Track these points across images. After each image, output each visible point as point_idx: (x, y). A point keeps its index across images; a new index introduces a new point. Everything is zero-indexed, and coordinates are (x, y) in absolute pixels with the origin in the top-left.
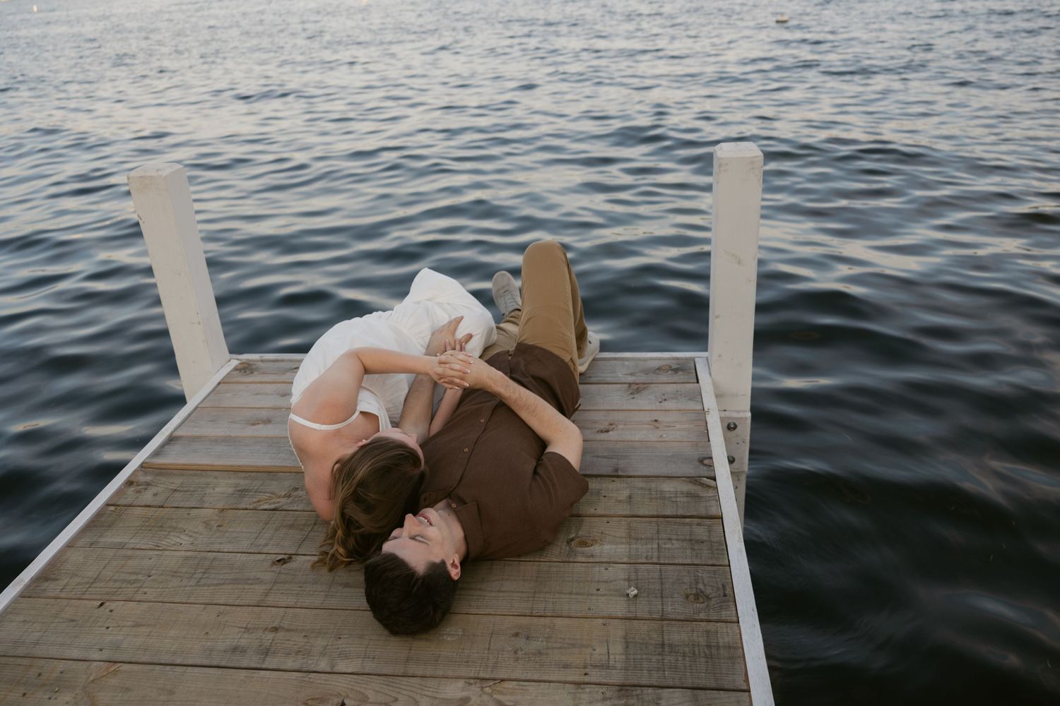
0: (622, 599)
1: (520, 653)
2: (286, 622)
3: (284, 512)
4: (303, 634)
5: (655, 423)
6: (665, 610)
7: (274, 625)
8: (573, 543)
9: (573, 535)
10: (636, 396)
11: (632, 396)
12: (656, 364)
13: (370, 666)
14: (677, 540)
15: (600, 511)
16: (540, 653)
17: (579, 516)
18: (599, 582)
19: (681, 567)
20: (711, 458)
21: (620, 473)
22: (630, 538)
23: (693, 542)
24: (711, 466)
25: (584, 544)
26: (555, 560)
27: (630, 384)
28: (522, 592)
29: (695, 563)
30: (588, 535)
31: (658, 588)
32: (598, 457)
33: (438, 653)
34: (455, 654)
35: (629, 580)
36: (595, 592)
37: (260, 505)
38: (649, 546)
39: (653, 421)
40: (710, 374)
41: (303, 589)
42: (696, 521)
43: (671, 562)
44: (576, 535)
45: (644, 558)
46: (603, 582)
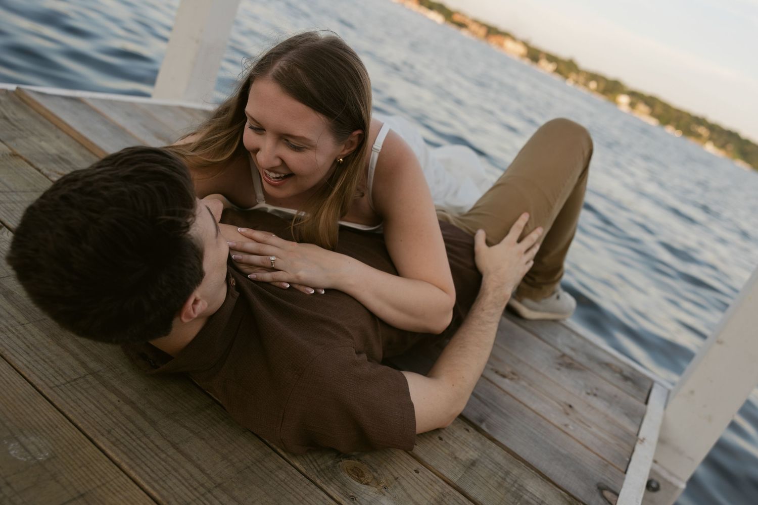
5: (567, 407)
8: (345, 461)
20: (616, 494)
21: (483, 427)
25: (358, 474)
26: (298, 465)
27: (564, 355)
28: (202, 471)
30: (375, 467)
39: (566, 404)
44: (359, 455)
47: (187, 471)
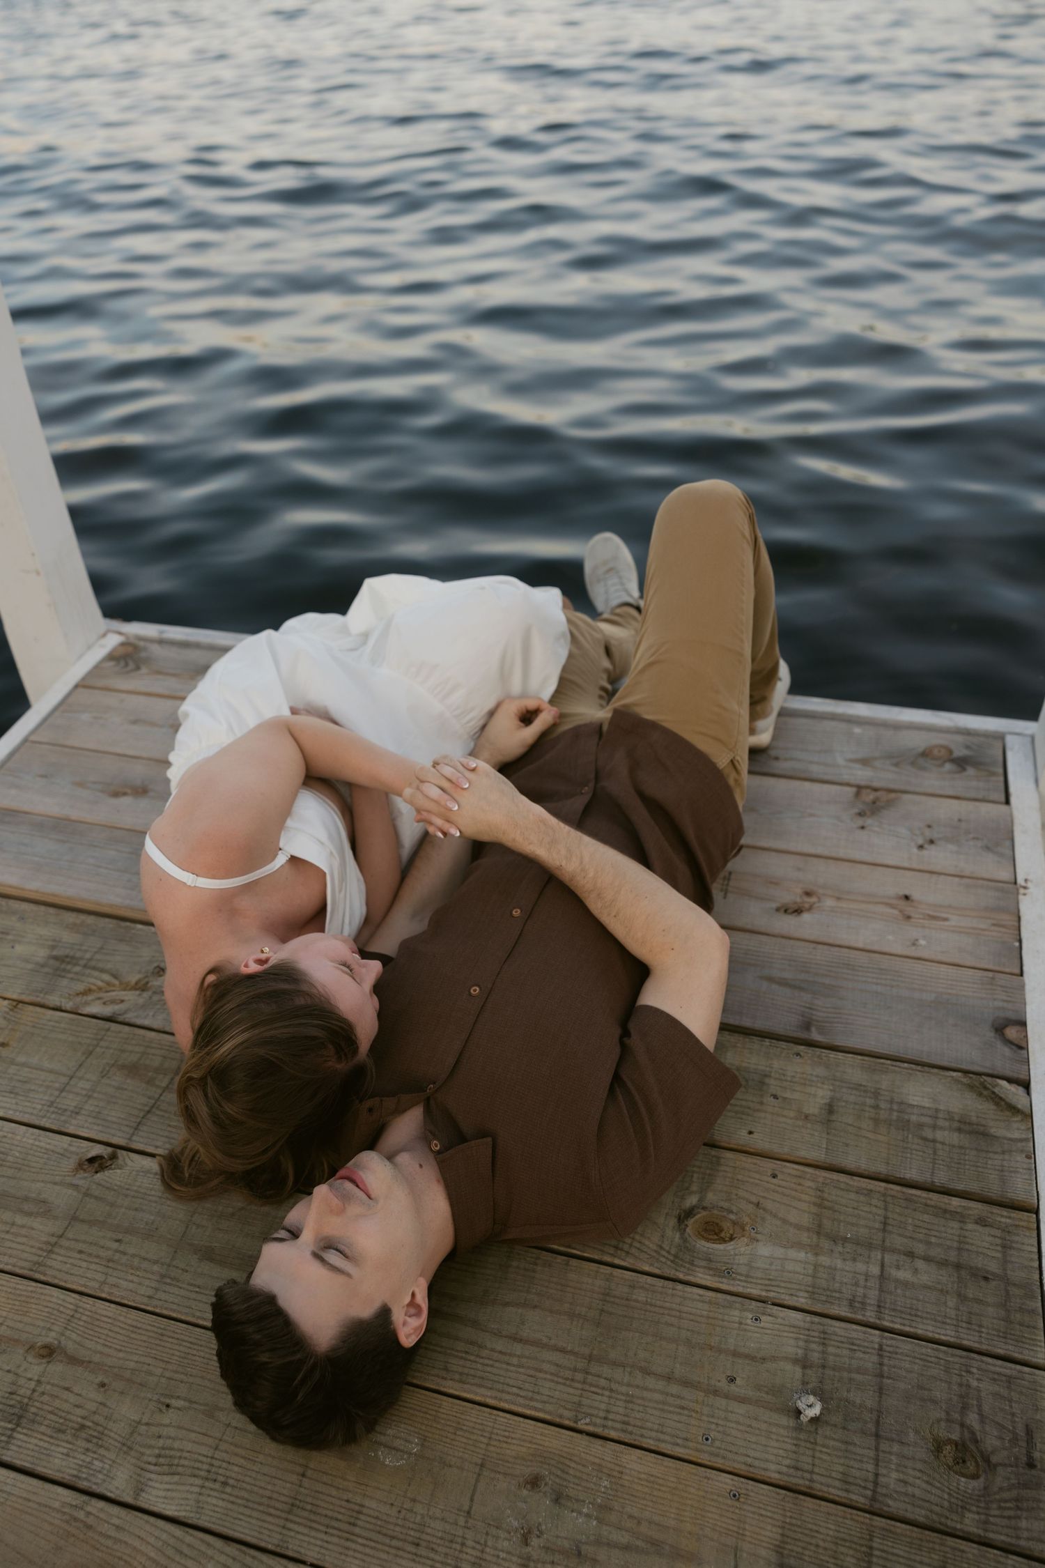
0: (785, 1420)
1: (535, 1542)
2: (74, 1336)
3: (127, 1029)
4: (100, 1378)
5: (903, 903)
6: (882, 1480)
7: (49, 1340)
8: (691, 1222)
9: (692, 1200)
10: (869, 821)
11: (860, 822)
12: (919, 741)
13: (213, 1512)
14: (927, 1259)
15: (760, 1141)
16: (579, 1554)
17: (713, 1146)
18: (735, 1354)
19: (928, 1349)
20: (1023, 1024)
21: (815, 1036)
22: (818, 1233)
23: (963, 1273)
24: (1021, 1048)
25: (713, 1231)
26: (647, 1268)
27: (860, 788)
28: (563, 1351)
29: (965, 1342)
30: (726, 1205)
31: (869, 1403)
32: (770, 979)
33: (358, 1499)
34: (393, 1512)
35: (804, 1363)
36: (725, 1384)
37: (87, 1004)
38: (861, 1267)
39: (899, 898)
40: (1037, 781)
41: (122, 1248)
42: (977, 1208)
43: (907, 1329)
44: (700, 1200)
45: (845, 1303)
46: (747, 1356)
47: (549, 1362)
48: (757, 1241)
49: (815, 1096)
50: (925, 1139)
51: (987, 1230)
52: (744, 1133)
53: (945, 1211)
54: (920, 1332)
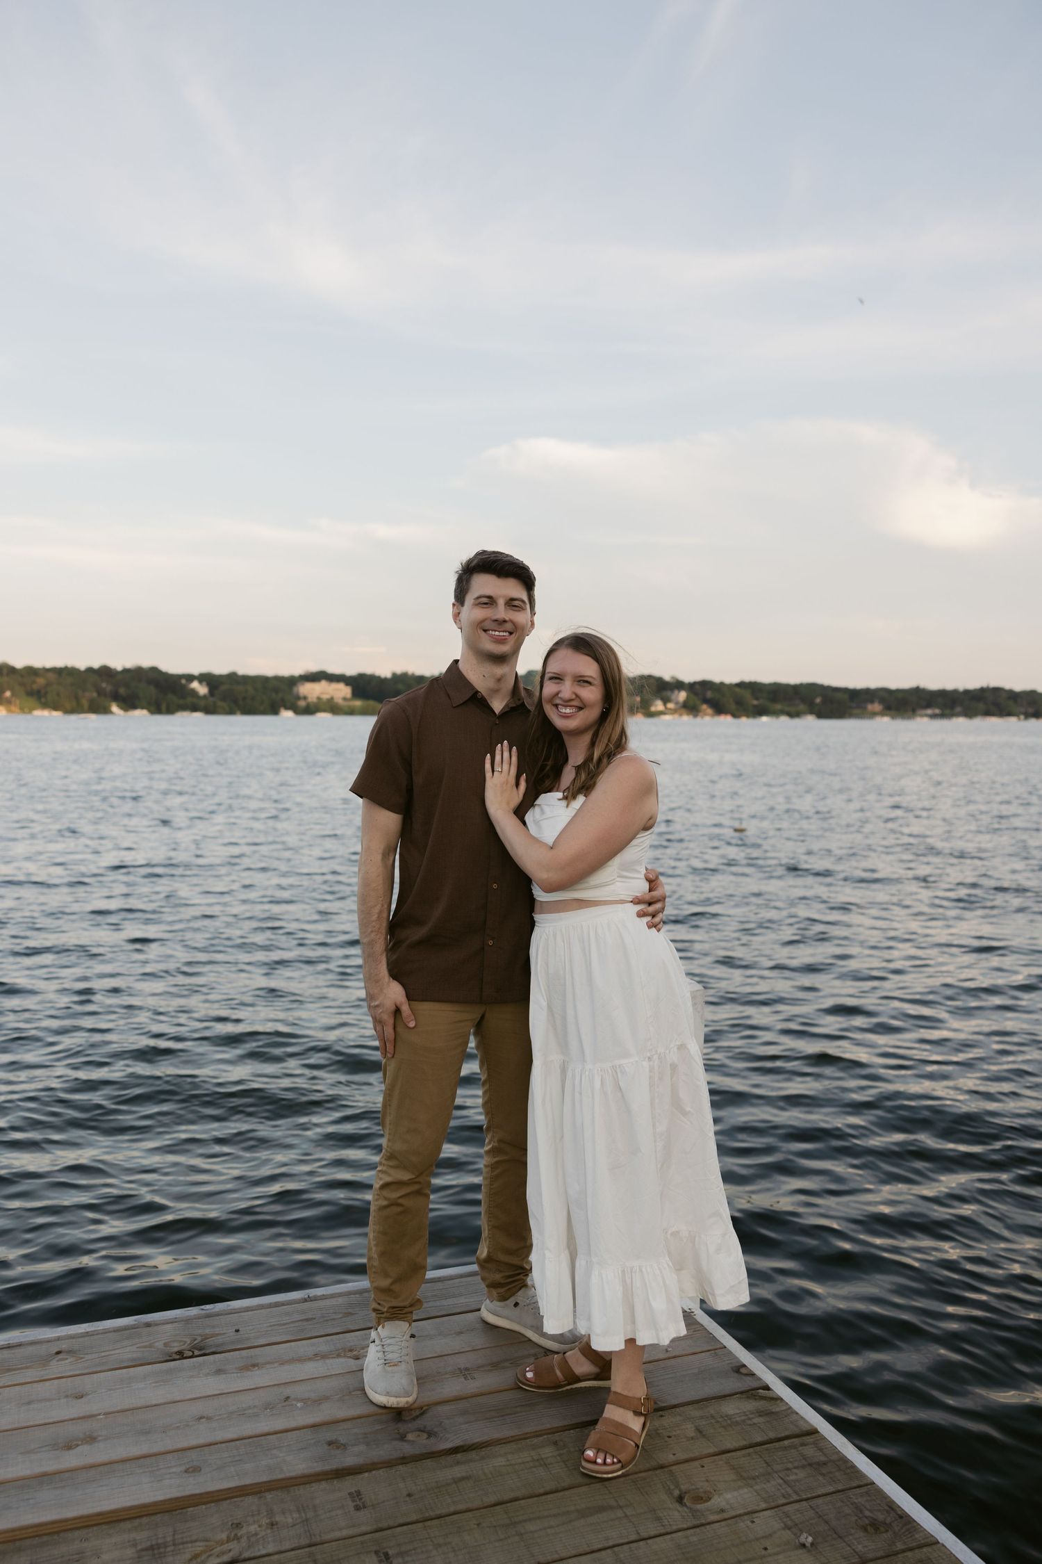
0: (802, 1551)
6: (857, 1550)
8: (684, 1500)
9: (676, 1492)
14: (795, 1468)
15: (683, 1455)
17: (664, 1466)
18: (757, 1539)
19: (829, 1498)
20: (745, 1366)
22: (744, 1479)
23: (815, 1466)
24: (753, 1375)
26: (683, 1527)
29: (839, 1488)
30: (693, 1487)
31: (826, 1528)
35: (788, 1527)
36: (764, 1552)
37: (204, 1561)
38: (774, 1482)
42: (796, 1441)
43: (814, 1495)
44: (680, 1490)
45: (781, 1498)
46: (763, 1537)
48: (722, 1494)
49: (687, 1429)
50: (750, 1425)
51: (807, 1447)
52: (671, 1456)
53: (785, 1447)
54: (820, 1493)
